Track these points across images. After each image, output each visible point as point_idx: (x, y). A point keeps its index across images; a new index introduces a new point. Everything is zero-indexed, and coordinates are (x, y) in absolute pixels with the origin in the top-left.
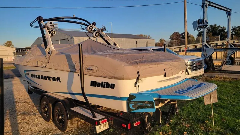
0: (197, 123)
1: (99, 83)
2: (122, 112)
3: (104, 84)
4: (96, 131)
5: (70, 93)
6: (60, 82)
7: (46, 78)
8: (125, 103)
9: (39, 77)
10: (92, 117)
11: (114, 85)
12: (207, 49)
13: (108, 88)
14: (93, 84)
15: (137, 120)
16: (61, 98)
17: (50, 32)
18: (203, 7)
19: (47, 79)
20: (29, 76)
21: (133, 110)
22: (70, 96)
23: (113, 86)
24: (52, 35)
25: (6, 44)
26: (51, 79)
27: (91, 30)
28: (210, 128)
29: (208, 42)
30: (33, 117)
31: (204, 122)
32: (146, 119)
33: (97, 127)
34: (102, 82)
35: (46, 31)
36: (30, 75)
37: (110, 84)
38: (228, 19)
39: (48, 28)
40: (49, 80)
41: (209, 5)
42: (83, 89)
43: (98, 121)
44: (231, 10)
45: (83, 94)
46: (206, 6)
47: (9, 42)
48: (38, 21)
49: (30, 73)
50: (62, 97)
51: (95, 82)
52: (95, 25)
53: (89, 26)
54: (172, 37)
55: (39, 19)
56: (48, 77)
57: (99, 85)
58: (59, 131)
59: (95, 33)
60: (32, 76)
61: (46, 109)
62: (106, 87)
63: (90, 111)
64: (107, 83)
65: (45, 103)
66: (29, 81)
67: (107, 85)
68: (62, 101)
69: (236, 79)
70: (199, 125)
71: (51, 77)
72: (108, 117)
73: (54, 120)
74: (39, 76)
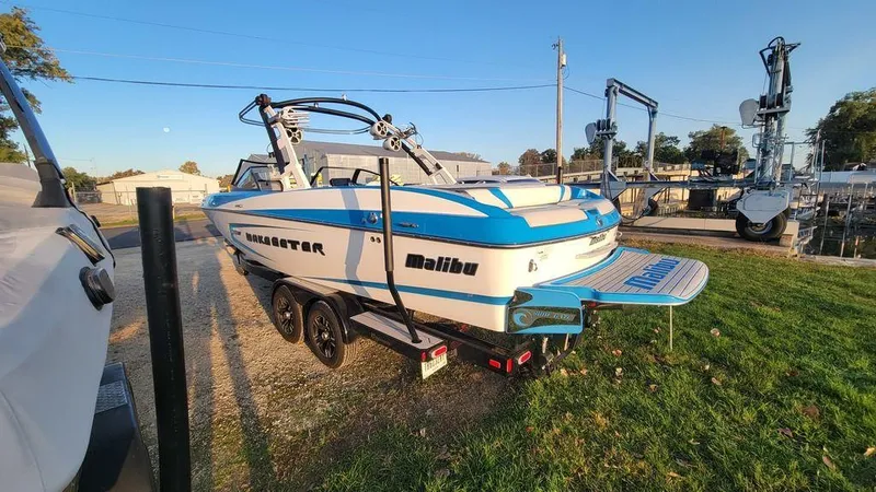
0: (635, 345)
1: (432, 261)
2: (491, 332)
3: (446, 265)
4: (421, 376)
5: (350, 282)
6: (323, 254)
7: (284, 243)
8: (501, 310)
9: (267, 241)
10: (409, 341)
11: (475, 266)
12: (612, 183)
13: (458, 272)
14: (414, 261)
15: (525, 349)
16: (326, 293)
17: (289, 134)
18: (607, 94)
19: (289, 245)
20: (243, 238)
21: (521, 328)
22: (349, 289)
23: (471, 269)
24: (294, 140)
25: (184, 167)
26: (299, 247)
27: (383, 133)
28: (667, 357)
29: (614, 169)
30: (257, 330)
31: (648, 343)
32: (544, 345)
33: (423, 364)
34: (441, 259)
35: (280, 130)
36: (244, 235)
37: (464, 263)
38: (651, 123)
39: (284, 123)
40: (294, 247)
41: (621, 91)
42: (390, 276)
43: (427, 352)
44: (656, 103)
45: (391, 285)
46: (614, 92)
47: (189, 164)
48: (258, 107)
49: (244, 231)
50: (326, 288)
51: (421, 257)
52: (390, 122)
53: (378, 124)
54: (524, 159)
55: (262, 102)
56: (289, 241)
57: (430, 265)
58: (321, 367)
59: (391, 139)
60: (249, 236)
61: (288, 315)
62: (452, 271)
63: (404, 328)
64: (455, 260)
65: (283, 301)
66: (241, 248)
67: (456, 266)
68: (329, 300)
69: (671, 244)
70: (641, 350)
71: (298, 243)
72: (450, 340)
73: (308, 339)
74: (267, 238)
